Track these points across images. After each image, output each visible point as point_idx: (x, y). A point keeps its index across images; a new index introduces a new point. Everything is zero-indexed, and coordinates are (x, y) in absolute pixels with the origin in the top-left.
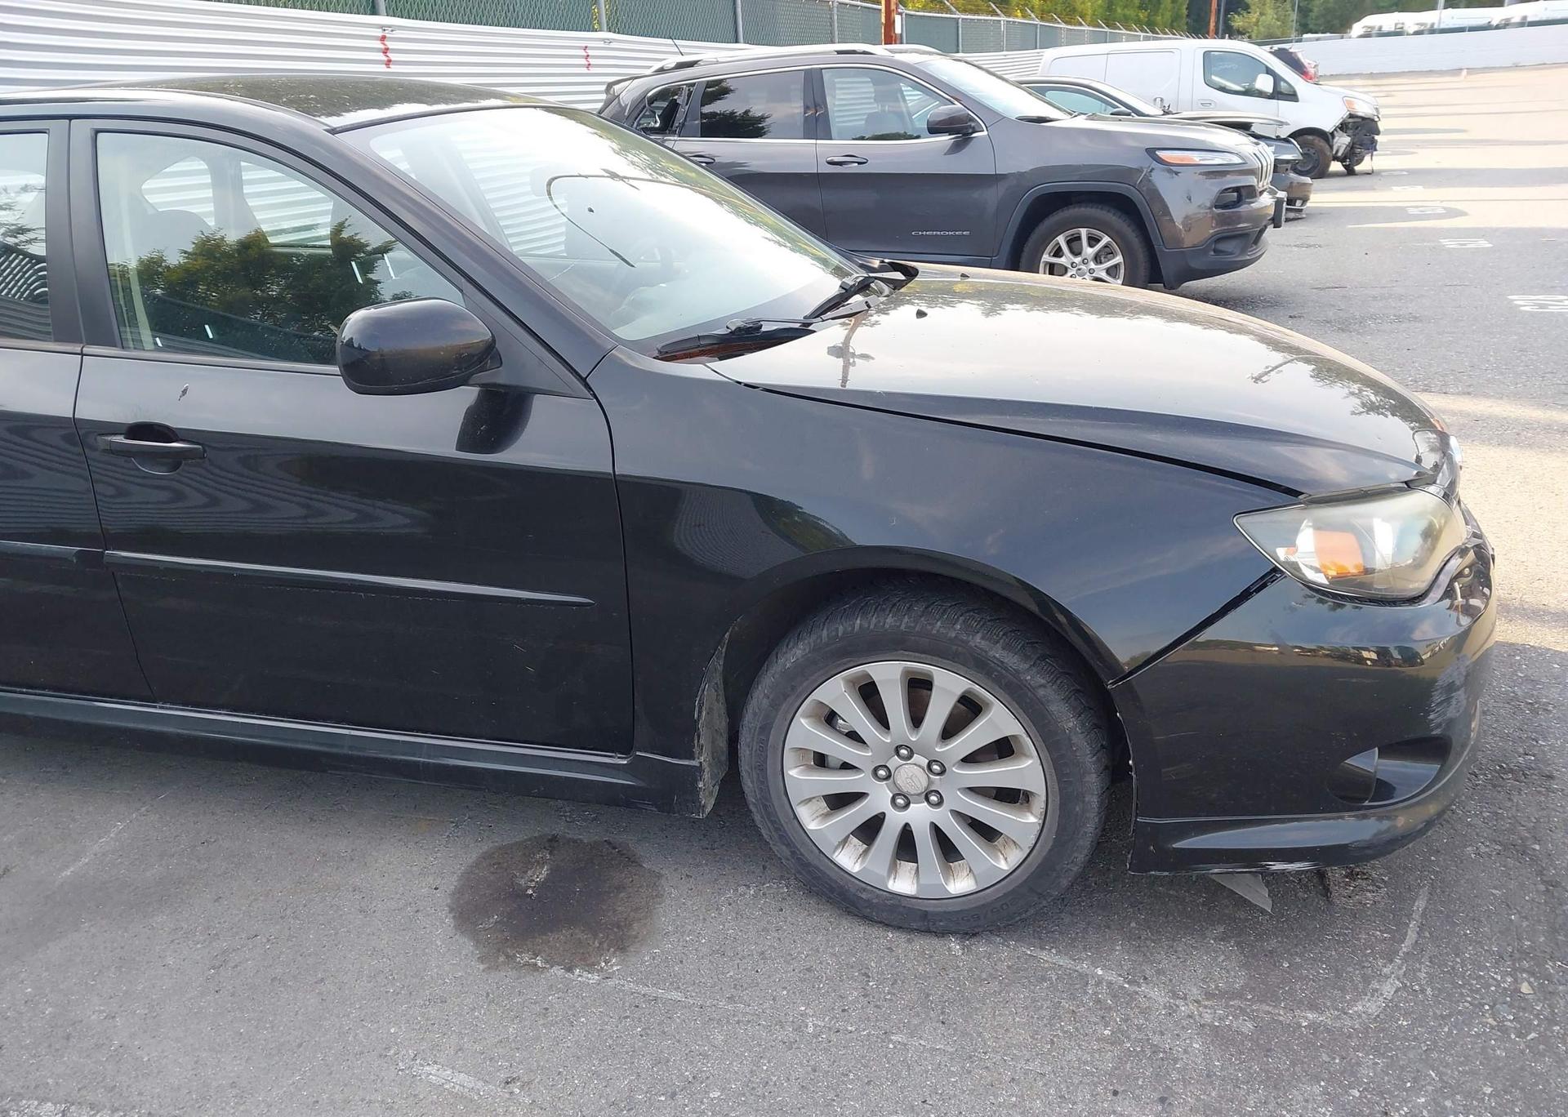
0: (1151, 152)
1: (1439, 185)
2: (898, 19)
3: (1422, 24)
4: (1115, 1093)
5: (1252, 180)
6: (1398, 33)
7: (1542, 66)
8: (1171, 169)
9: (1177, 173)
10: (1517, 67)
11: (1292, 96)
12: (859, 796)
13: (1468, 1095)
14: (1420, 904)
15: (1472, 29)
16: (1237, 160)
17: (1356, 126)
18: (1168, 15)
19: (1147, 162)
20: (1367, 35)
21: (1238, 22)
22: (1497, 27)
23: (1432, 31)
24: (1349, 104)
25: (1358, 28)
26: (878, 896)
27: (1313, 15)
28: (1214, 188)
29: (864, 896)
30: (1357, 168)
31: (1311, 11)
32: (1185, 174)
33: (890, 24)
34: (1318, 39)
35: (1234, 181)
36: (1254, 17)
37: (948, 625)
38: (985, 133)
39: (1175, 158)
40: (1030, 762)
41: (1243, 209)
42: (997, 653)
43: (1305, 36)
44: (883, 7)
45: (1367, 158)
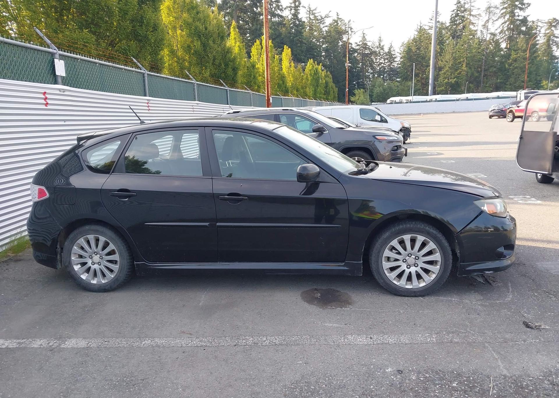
0: (374, 136)
1: (431, 146)
2: (271, 98)
3: (407, 100)
4: (469, 314)
5: (400, 144)
6: (401, 102)
7: (443, 113)
8: (380, 141)
9: (381, 142)
10: (436, 113)
11: (386, 122)
12: (399, 266)
13: (533, 308)
14: (510, 285)
15: (422, 102)
16: (396, 139)
17: (405, 130)
18: (332, 96)
19: (373, 139)
20: (391, 103)
21: (352, 99)
22: (429, 102)
23: (411, 102)
24: (402, 124)
25: (388, 101)
26: (404, 289)
27: (374, 97)
28: (391, 146)
29: (400, 289)
30: (406, 142)
31: (373, 96)
32: (384, 142)
33: (268, 100)
34: (377, 104)
35: (396, 144)
36: (357, 97)
37: (421, 226)
38: (328, 132)
39: (381, 138)
40: (438, 254)
41: (399, 151)
42: (431, 230)
43: (372, 103)
44: (266, 95)
45: (408, 139)
